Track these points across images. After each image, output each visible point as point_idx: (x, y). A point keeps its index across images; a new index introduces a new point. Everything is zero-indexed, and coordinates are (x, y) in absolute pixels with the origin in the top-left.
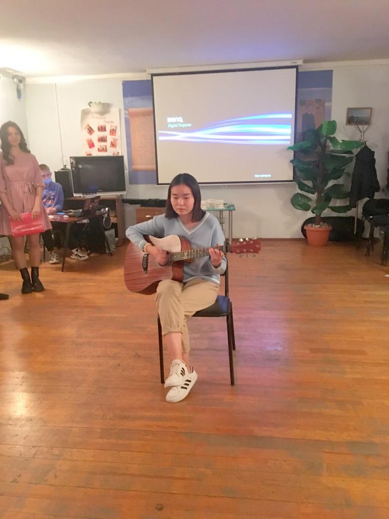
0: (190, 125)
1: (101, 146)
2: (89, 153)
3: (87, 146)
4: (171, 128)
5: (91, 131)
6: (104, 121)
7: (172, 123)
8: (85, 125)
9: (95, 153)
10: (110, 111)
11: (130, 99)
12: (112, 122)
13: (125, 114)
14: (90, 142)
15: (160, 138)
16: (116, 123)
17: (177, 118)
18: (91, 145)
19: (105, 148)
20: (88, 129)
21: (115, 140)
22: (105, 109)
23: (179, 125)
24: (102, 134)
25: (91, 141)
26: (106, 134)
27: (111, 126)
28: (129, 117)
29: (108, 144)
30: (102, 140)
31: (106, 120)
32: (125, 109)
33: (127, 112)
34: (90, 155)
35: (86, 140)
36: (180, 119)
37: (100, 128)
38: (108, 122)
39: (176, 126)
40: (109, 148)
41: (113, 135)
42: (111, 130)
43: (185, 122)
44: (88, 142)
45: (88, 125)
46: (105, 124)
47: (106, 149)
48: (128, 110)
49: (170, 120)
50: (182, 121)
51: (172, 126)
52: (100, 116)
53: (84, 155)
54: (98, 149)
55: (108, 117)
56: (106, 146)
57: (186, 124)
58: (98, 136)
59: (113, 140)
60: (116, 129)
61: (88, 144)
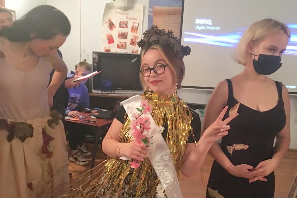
0: (219, 28)
1: (120, 42)
2: (107, 49)
3: (107, 41)
4: (198, 29)
5: (111, 25)
6: (127, 17)
7: (200, 25)
9: (114, 49)
10: (134, 7)
12: (135, 19)
13: (149, 12)
15: (185, 40)
16: (139, 20)
17: (206, 20)
18: (111, 40)
19: (124, 44)
21: (136, 38)
22: (130, 4)
23: (208, 27)
24: (123, 30)
25: (111, 37)
26: (127, 30)
27: (133, 23)
28: (152, 15)
29: (128, 41)
30: (123, 36)
31: (129, 16)
32: (150, 7)
33: (151, 10)
34: (109, 50)
35: (106, 35)
36: (209, 22)
37: (122, 24)
38: (131, 19)
39: (204, 28)
41: (134, 32)
42: (132, 27)
43: (213, 25)
44: (108, 38)
46: (127, 20)
47: (126, 46)
48: (152, 8)
49: (198, 21)
50: (210, 24)
51: (200, 28)
52: (123, 12)
53: (102, 50)
54: (118, 45)
55: (131, 13)
56: (125, 43)
57: (214, 27)
58: (119, 32)
59: (134, 37)
60: (138, 26)
61: (108, 39)
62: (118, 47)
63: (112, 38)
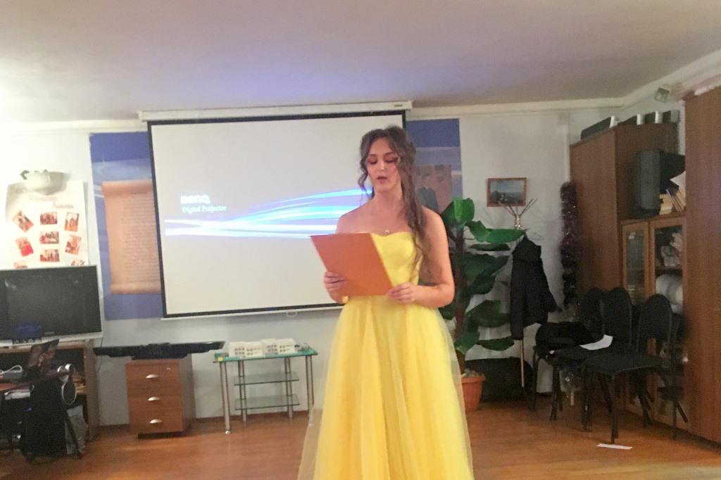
1: (46, 251)
2: (21, 264)
4: (187, 213)
5: (25, 224)
6: (54, 204)
7: (189, 205)
8: (14, 212)
9: (33, 263)
10: (65, 187)
11: (104, 165)
12: (70, 207)
13: (96, 192)
14: (23, 245)
15: (166, 233)
16: (79, 208)
17: (199, 197)
18: (27, 250)
19: (54, 254)
20: (20, 220)
21: (76, 239)
22: (56, 182)
23: (204, 208)
24: (49, 228)
25: (26, 242)
26: (58, 228)
27: (68, 213)
28: (102, 196)
29: (62, 247)
30: (49, 239)
31: (57, 203)
32: (95, 183)
33: (99, 189)
34: (24, 267)
36: (205, 199)
37: (44, 218)
38: (61, 207)
39: (198, 210)
40: (62, 254)
41: (71, 230)
42: (67, 221)
43: (214, 204)
44: (20, 245)
45: (21, 214)
46: (55, 210)
47: (57, 255)
48: (101, 184)
49: (185, 199)
50: (208, 202)
51: (191, 211)
52: (44, 196)
53: (11, 267)
54: (41, 256)
55: (60, 197)
56: (56, 251)
58: (41, 233)
59: (72, 239)
60: (77, 219)
61: (20, 248)
62: (43, 259)
63: (28, 244)
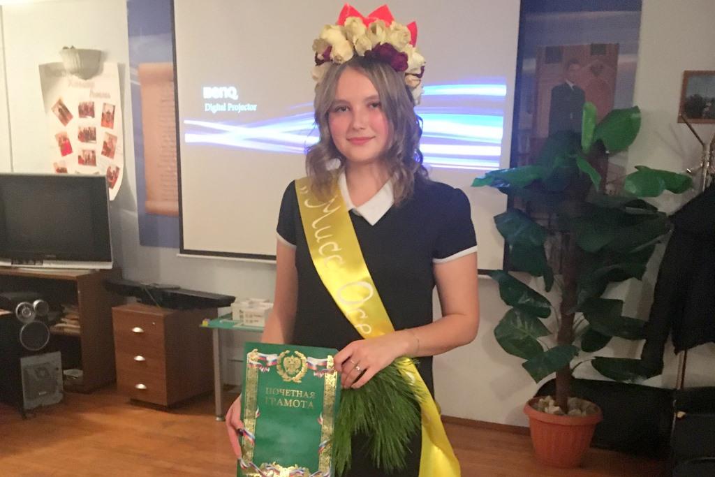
0: (253, 108)
1: (84, 151)
2: (61, 166)
3: (58, 150)
4: (210, 112)
5: (64, 115)
6: (91, 92)
7: (213, 101)
8: (54, 101)
9: (74, 168)
11: (142, 40)
12: (106, 96)
13: (132, 77)
14: (63, 142)
15: (188, 138)
16: (115, 100)
17: (224, 89)
18: (66, 149)
19: (91, 155)
20: (60, 110)
21: (112, 138)
22: (90, 63)
23: (230, 106)
24: (88, 122)
25: (64, 138)
26: (94, 122)
27: (105, 104)
28: (139, 84)
29: (97, 146)
30: (87, 135)
31: (95, 91)
32: (131, 65)
33: (136, 73)
34: (63, 170)
35: (56, 136)
36: (231, 92)
37: (83, 109)
38: (98, 95)
39: (222, 108)
40: (100, 157)
41: (107, 126)
42: (103, 114)
43: (242, 100)
44: (60, 142)
45: (60, 103)
46: (93, 100)
47: (94, 157)
48: (137, 67)
49: (209, 92)
51: (214, 109)
52: (82, 81)
53: (51, 171)
54: (80, 157)
55: (99, 84)
56: (93, 152)
57: (243, 103)
58: (80, 128)
59: (108, 137)
60: (114, 111)
62: (81, 161)
63: (67, 141)
